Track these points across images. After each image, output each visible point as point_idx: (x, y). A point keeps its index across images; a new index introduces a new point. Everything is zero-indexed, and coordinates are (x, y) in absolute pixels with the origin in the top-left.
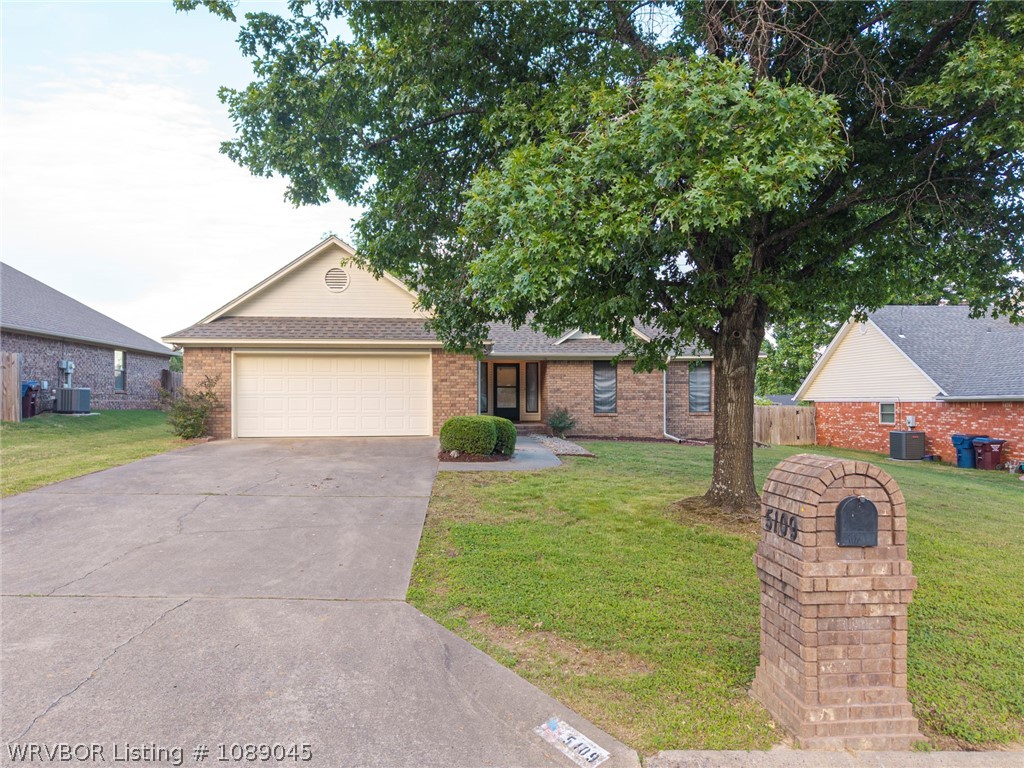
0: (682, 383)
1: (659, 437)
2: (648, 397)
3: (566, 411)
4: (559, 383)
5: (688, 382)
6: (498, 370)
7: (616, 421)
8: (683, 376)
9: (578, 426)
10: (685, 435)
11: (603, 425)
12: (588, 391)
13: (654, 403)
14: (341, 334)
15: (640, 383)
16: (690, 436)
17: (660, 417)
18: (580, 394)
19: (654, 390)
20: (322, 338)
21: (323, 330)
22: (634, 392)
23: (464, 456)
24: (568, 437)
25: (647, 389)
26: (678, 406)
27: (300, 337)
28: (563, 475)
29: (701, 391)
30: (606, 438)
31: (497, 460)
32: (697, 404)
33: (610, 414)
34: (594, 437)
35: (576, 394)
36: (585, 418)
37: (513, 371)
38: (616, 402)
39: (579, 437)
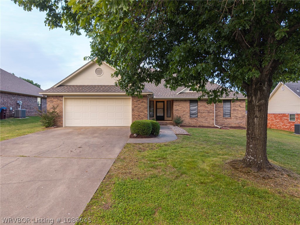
0: (221, 107)
1: (213, 126)
2: (209, 112)
3: (180, 117)
4: (178, 108)
5: (223, 107)
6: (157, 103)
7: (198, 120)
8: (221, 105)
9: (184, 122)
10: (222, 125)
11: (193, 122)
12: (188, 110)
13: (211, 114)
14: (100, 90)
15: (206, 107)
16: (223, 126)
17: (213, 119)
18: (185, 111)
19: (211, 110)
20: (93, 92)
21: (94, 89)
22: (204, 110)
23: (139, 136)
24: (181, 126)
25: (208, 109)
26: (219, 115)
27: (86, 92)
28: (177, 145)
29: (227, 110)
30: (194, 126)
31: (152, 137)
32: (226, 115)
33: (195, 118)
34: (190, 126)
35: (184, 111)
36: (187, 120)
37: (162, 104)
38: (197, 114)
39: (185, 126)
